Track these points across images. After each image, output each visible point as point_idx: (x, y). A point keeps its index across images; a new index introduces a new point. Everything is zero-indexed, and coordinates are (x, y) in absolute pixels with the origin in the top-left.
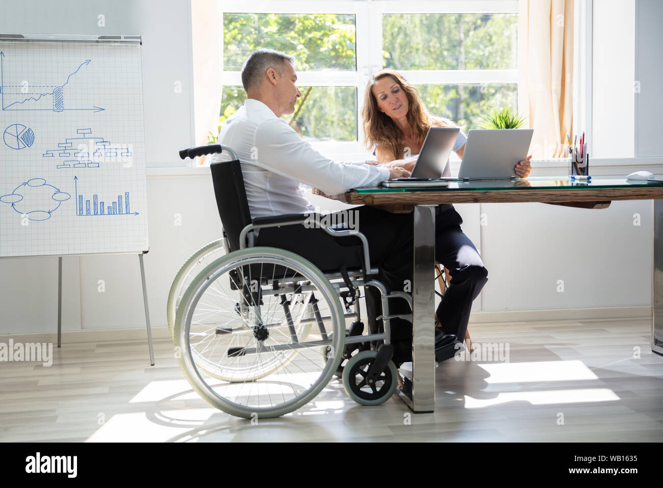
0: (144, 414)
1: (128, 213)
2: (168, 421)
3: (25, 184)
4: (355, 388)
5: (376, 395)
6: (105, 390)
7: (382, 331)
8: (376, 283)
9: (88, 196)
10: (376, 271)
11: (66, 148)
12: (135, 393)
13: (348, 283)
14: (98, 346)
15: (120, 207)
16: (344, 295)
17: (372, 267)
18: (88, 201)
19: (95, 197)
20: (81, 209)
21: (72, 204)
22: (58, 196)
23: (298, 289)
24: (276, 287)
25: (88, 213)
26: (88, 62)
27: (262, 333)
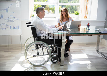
0: (20, 64)
1: (18, 29)
2: (24, 66)
3: (2, 24)
4: (52, 61)
5: (55, 62)
6: (14, 58)
7: (57, 53)
8: (56, 46)
9: (12, 26)
10: (56, 44)
11: (8, 18)
12: (19, 59)
13: (52, 46)
14: (14, 47)
15: (17, 28)
16: (51, 48)
17: (56, 43)
18: (12, 27)
19: (13, 26)
20: (11, 28)
21: (9, 27)
22: (7, 26)
23: (44, 47)
24: (41, 47)
25: (12, 29)
26: (12, 4)
27: (38, 54)
